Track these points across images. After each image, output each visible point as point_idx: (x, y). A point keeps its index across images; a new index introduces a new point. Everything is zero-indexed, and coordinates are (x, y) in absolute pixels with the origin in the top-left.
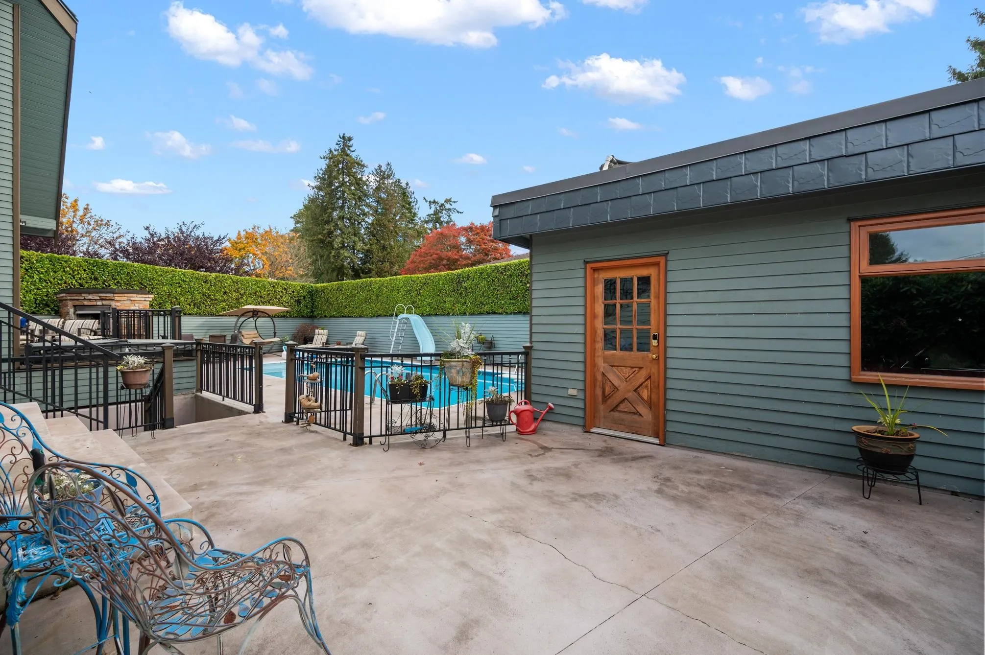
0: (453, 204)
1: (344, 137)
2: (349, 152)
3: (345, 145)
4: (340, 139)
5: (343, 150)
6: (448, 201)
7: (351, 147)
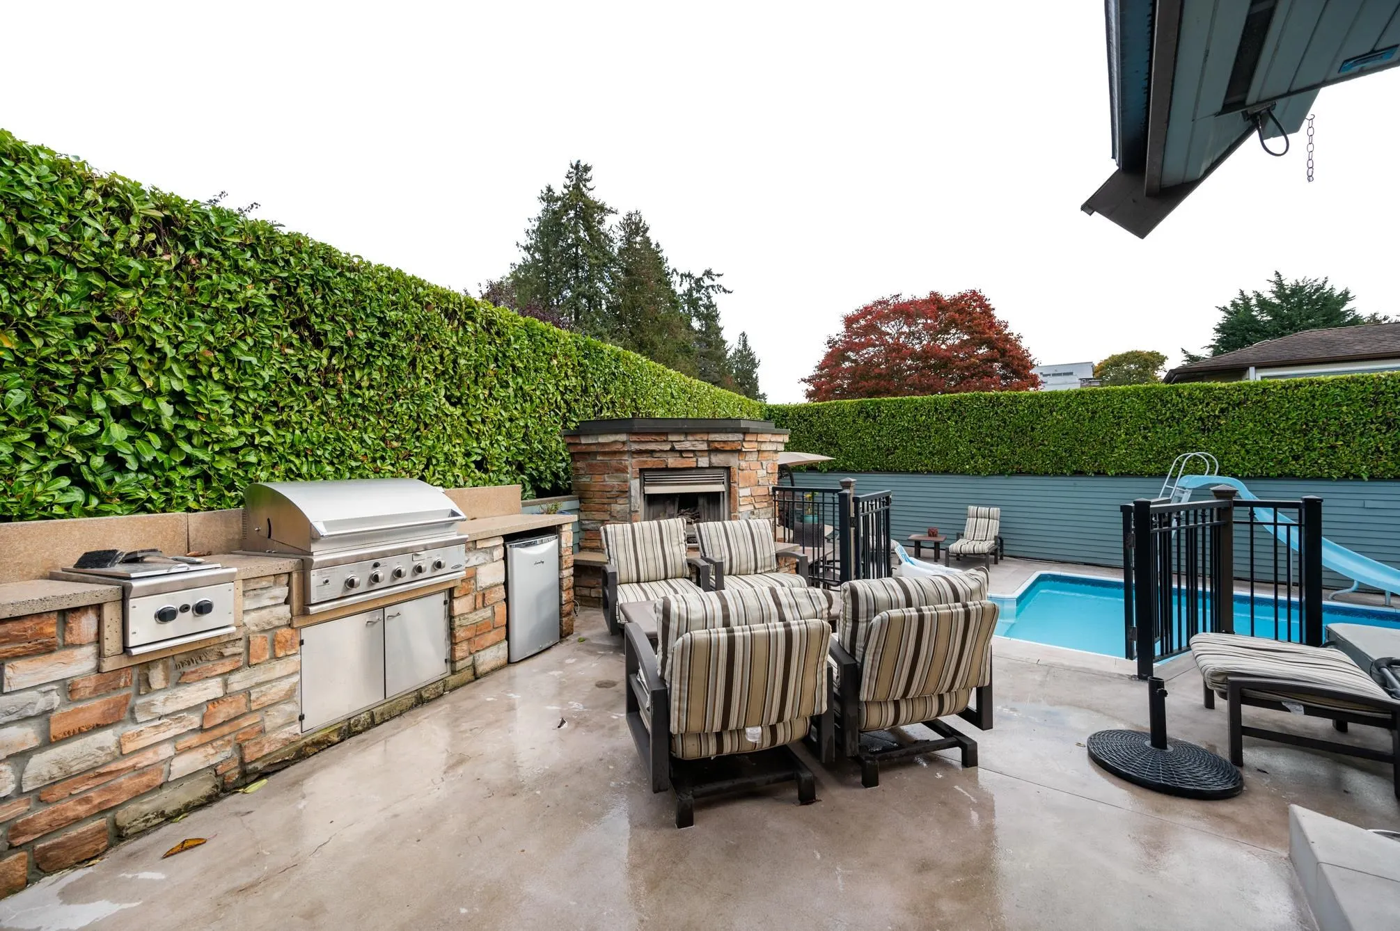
0: (716, 278)
1: (577, 167)
2: (584, 189)
3: (580, 179)
4: (572, 170)
5: (577, 187)
6: (708, 273)
7: (588, 180)
